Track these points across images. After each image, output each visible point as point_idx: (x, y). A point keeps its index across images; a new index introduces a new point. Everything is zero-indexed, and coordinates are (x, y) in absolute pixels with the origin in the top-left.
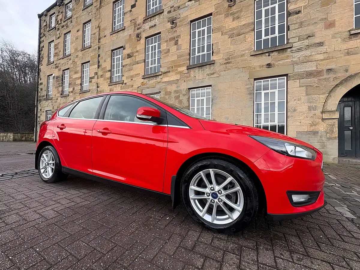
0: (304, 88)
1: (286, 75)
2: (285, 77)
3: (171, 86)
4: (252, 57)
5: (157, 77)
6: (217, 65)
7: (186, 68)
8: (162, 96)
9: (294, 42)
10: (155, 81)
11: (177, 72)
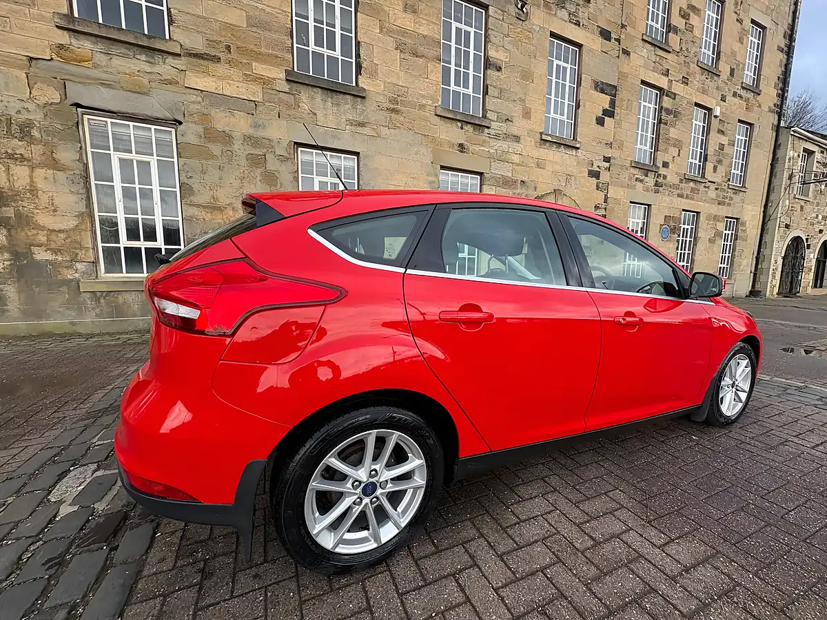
1: (481, 174)
2: (479, 177)
3: (229, 114)
4: (438, 119)
5: (158, 58)
6: (370, 105)
7: (283, 76)
8: (192, 138)
9: (493, 121)
10: (147, 68)
11: (250, 75)
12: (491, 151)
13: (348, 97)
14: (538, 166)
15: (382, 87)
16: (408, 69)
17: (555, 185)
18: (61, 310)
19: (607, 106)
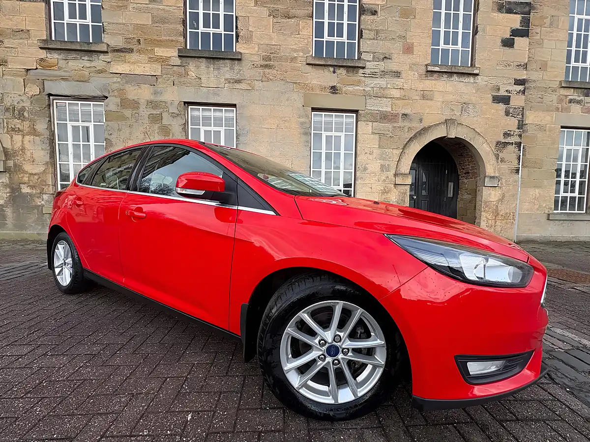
0: (377, 137)
1: (356, 112)
2: (355, 115)
3: (137, 87)
4: (309, 68)
5: (95, 56)
6: (246, 65)
7: (176, 54)
8: (113, 107)
9: (368, 61)
10: (88, 64)
11: (153, 57)
12: (367, 89)
13: (227, 61)
14: (424, 97)
15: (257, 49)
16: (280, 30)
17: (447, 115)
18: (33, 225)
19: (517, 25)
